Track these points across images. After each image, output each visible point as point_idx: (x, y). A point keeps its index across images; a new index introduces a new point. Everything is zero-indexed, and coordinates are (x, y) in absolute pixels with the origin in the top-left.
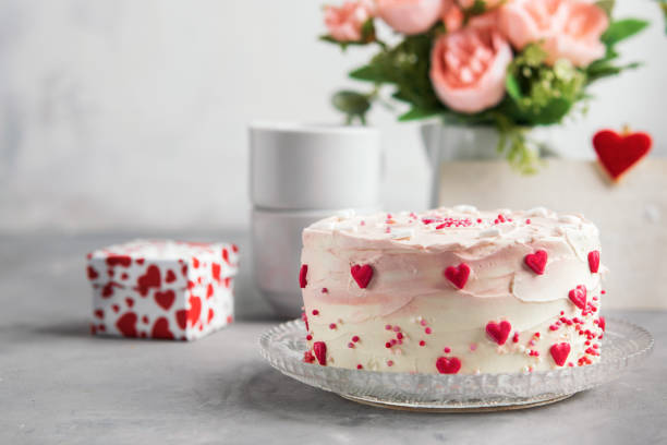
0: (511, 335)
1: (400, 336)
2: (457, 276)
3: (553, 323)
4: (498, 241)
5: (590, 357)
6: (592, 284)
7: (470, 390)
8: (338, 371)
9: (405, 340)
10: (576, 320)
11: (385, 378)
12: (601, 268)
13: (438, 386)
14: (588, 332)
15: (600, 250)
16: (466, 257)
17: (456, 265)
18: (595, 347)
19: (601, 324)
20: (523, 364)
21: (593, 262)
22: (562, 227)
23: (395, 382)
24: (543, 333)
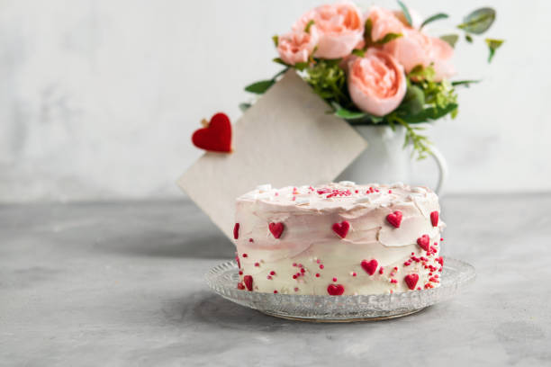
0: (378, 269)
1: (303, 271)
2: (341, 230)
3: (407, 260)
4: (369, 206)
5: (432, 283)
6: (434, 234)
7: (350, 306)
8: (261, 294)
9: (306, 273)
10: (422, 259)
11: (293, 300)
12: (440, 223)
13: (328, 303)
14: (430, 267)
15: (439, 212)
16: (347, 217)
17: (340, 222)
18: (436, 277)
19: (441, 261)
20: (387, 289)
21: (434, 220)
22: (413, 196)
23: (299, 301)
24: (400, 267)
